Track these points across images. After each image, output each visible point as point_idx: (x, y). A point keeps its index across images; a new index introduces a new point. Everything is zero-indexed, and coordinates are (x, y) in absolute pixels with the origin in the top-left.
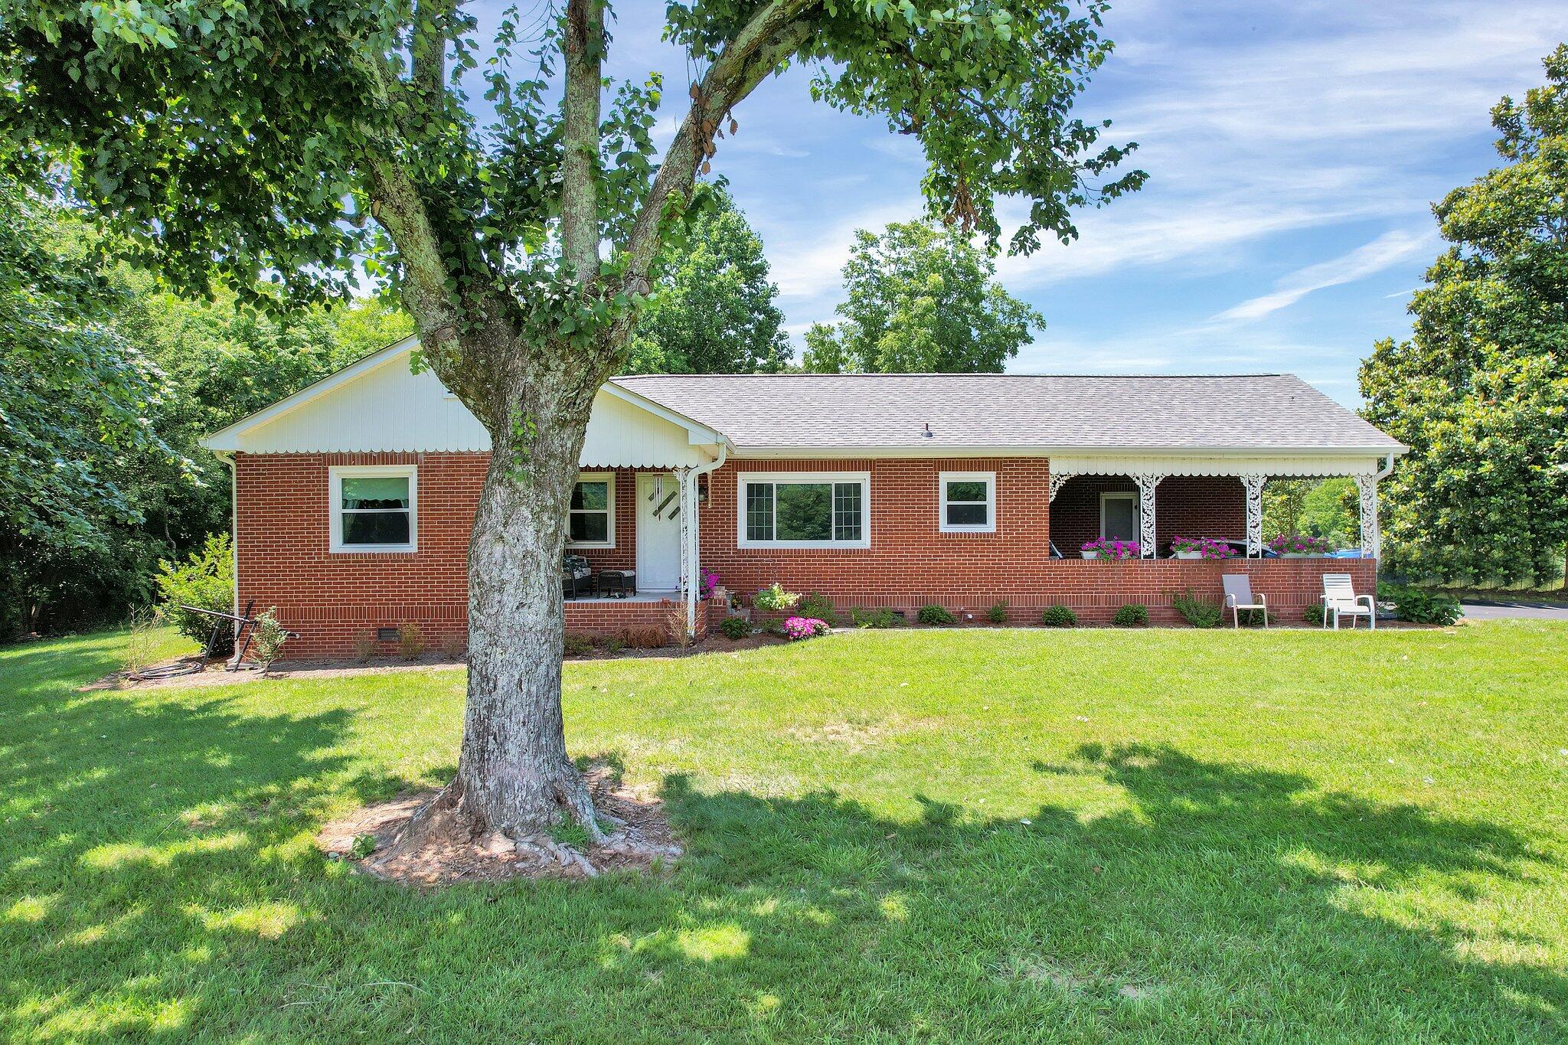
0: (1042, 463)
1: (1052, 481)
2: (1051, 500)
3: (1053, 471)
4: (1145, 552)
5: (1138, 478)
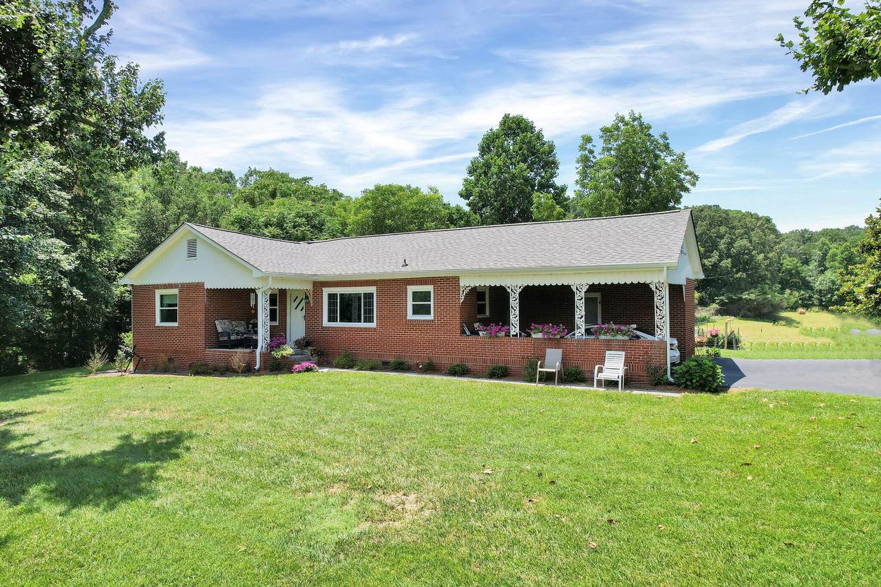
0: (456, 280)
1: (462, 290)
2: (461, 301)
3: (462, 284)
4: (512, 333)
5: (509, 287)
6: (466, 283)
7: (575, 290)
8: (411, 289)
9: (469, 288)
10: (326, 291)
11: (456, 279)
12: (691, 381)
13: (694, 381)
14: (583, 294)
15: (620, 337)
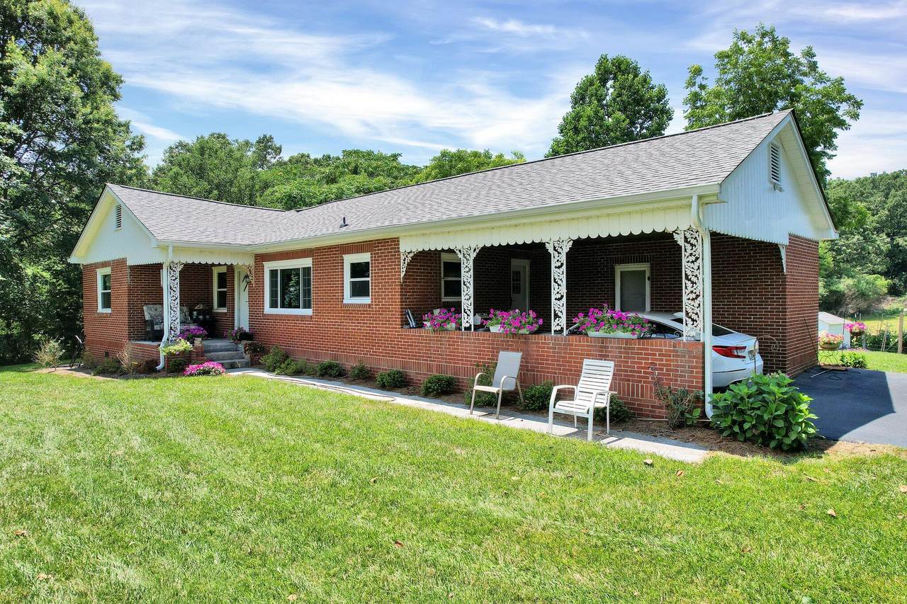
1: (402, 257)
2: (402, 275)
3: (402, 250)
4: (465, 325)
5: (460, 251)
6: (410, 246)
7: (551, 250)
8: (349, 259)
9: (412, 255)
10: (269, 266)
11: (395, 241)
12: (741, 424)
13: (746, 426)
14: (563, 258)
15: (620, 334)
